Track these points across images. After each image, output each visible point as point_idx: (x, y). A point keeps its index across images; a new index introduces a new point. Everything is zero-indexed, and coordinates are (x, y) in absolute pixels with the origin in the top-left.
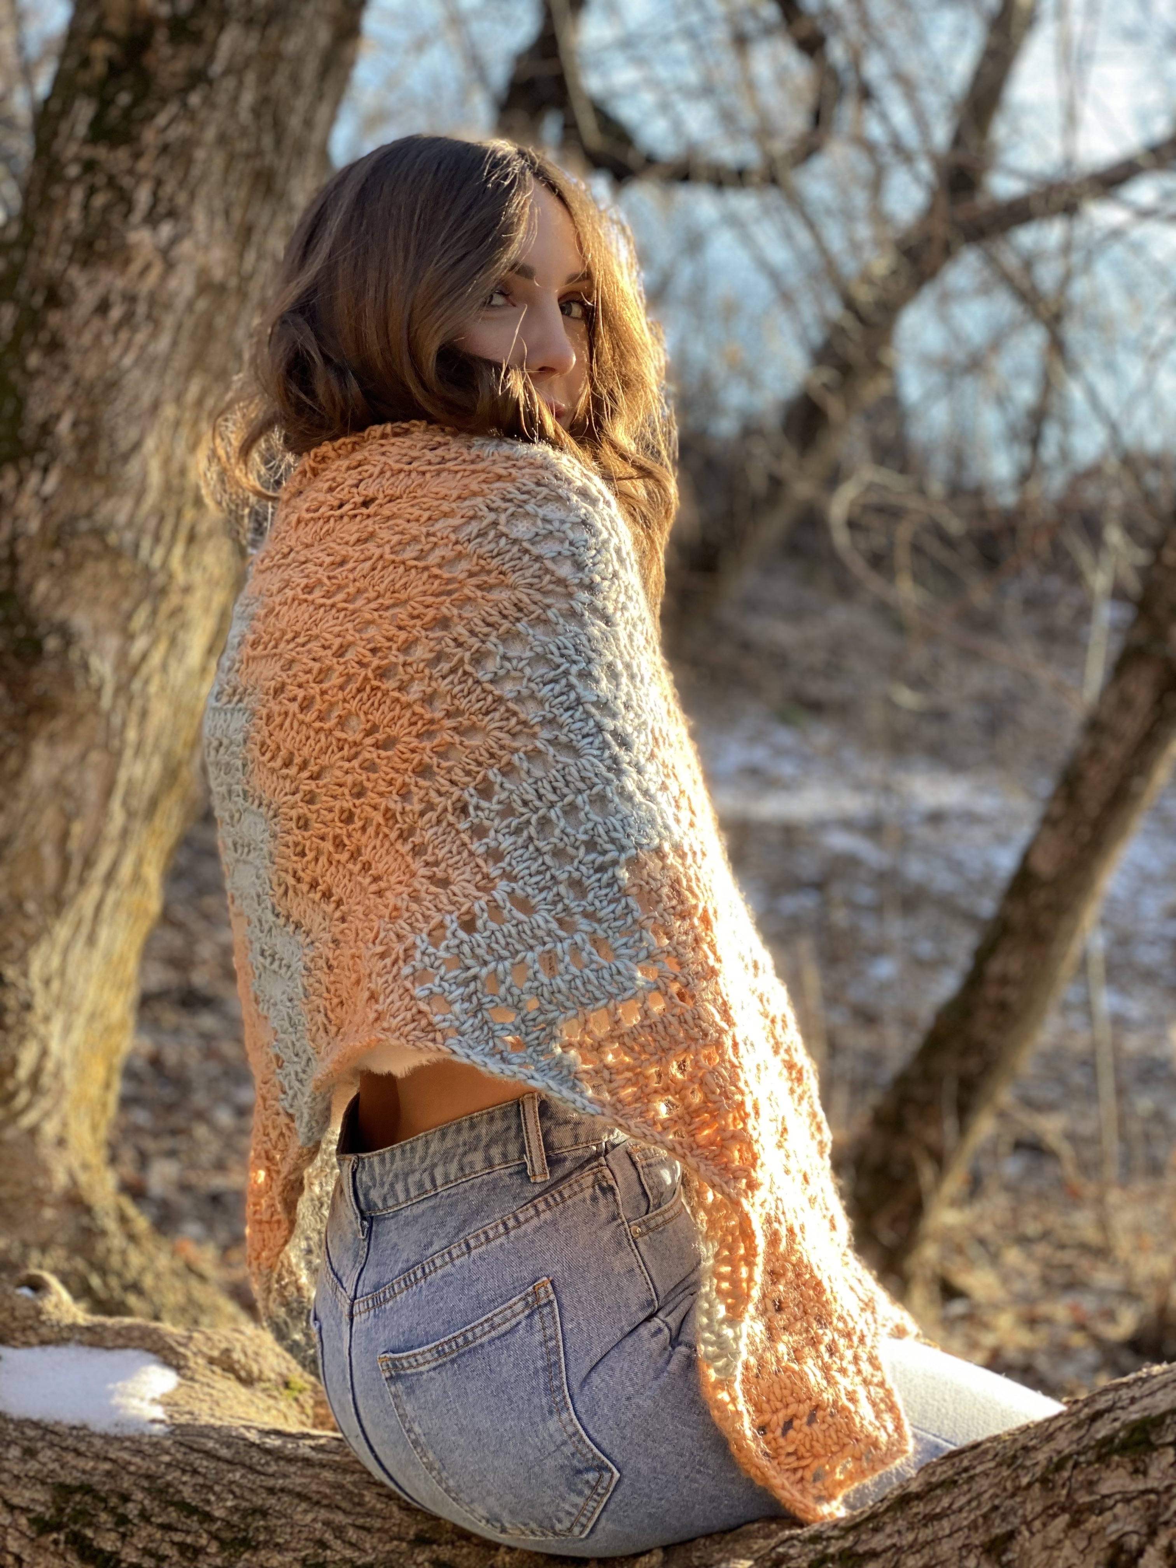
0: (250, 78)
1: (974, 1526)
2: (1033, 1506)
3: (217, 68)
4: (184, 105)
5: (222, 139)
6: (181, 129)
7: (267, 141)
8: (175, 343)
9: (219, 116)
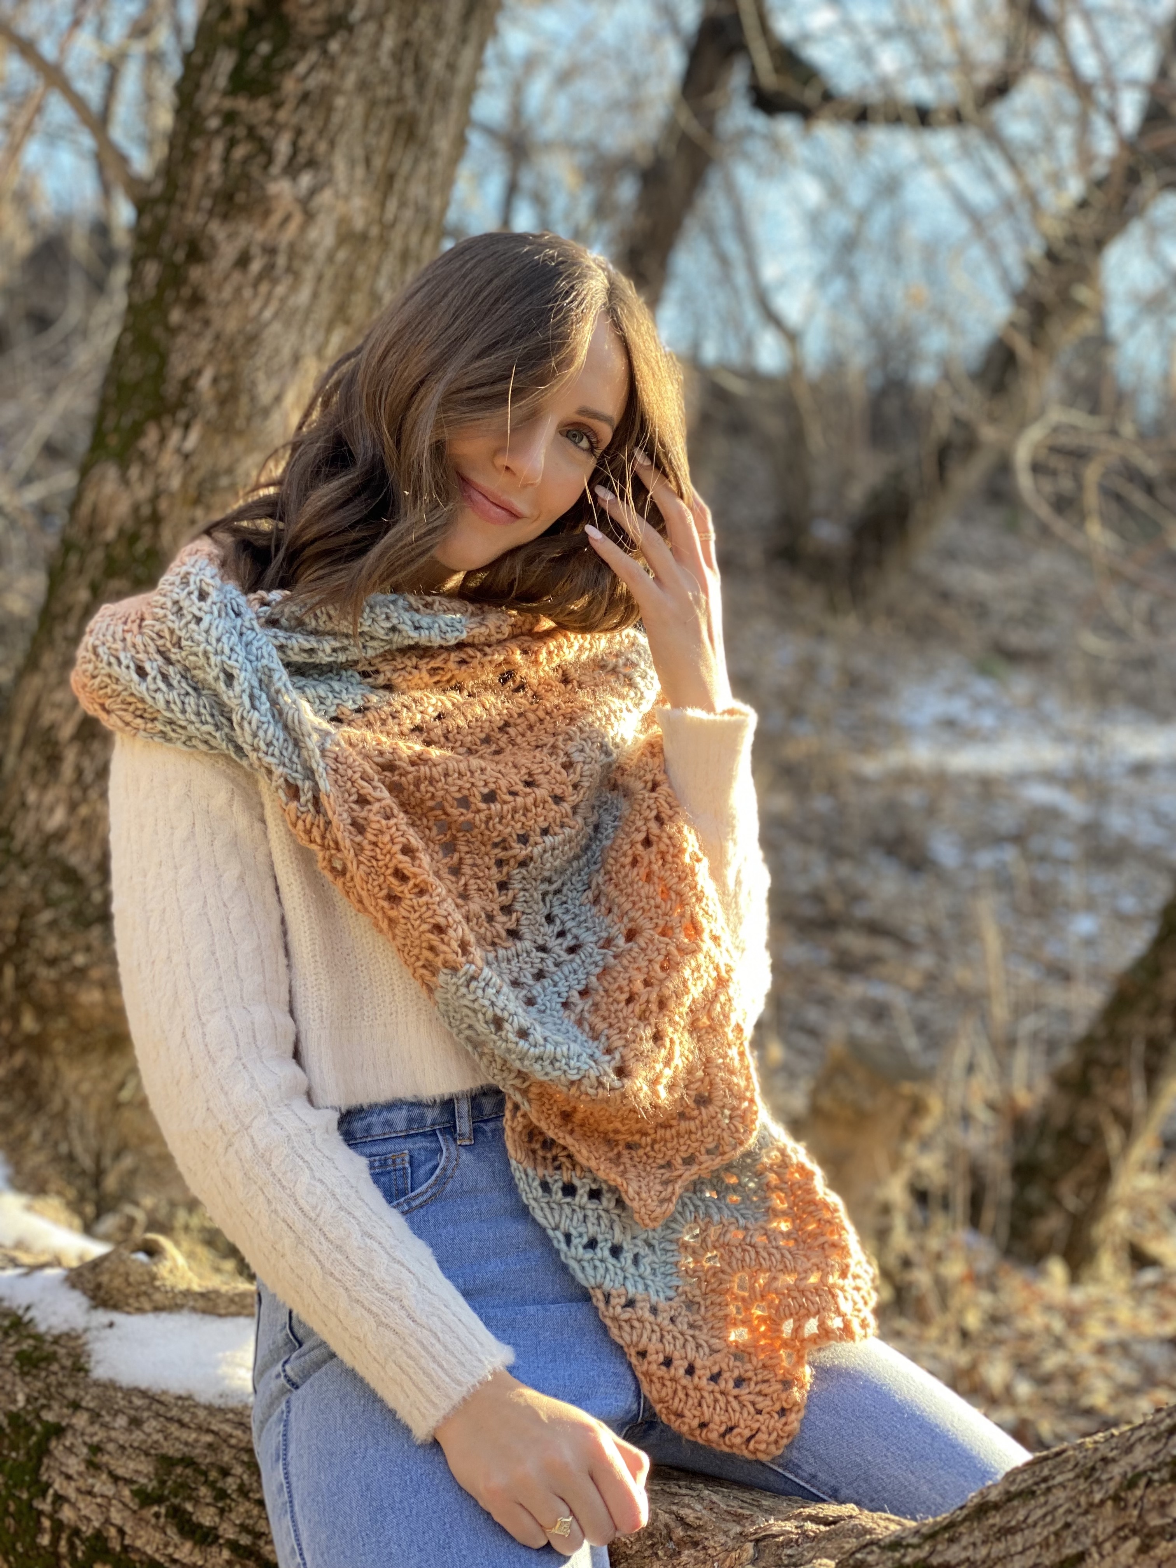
0: (391, 22)
1: (1045, 1544)
2: (1105, 1526)
3: (356, 14)
4: (325, 52)
5: (363, 86)
6: (322, 76)
7: (409, 86)
8: (315, 295)
9: (359, 62)
